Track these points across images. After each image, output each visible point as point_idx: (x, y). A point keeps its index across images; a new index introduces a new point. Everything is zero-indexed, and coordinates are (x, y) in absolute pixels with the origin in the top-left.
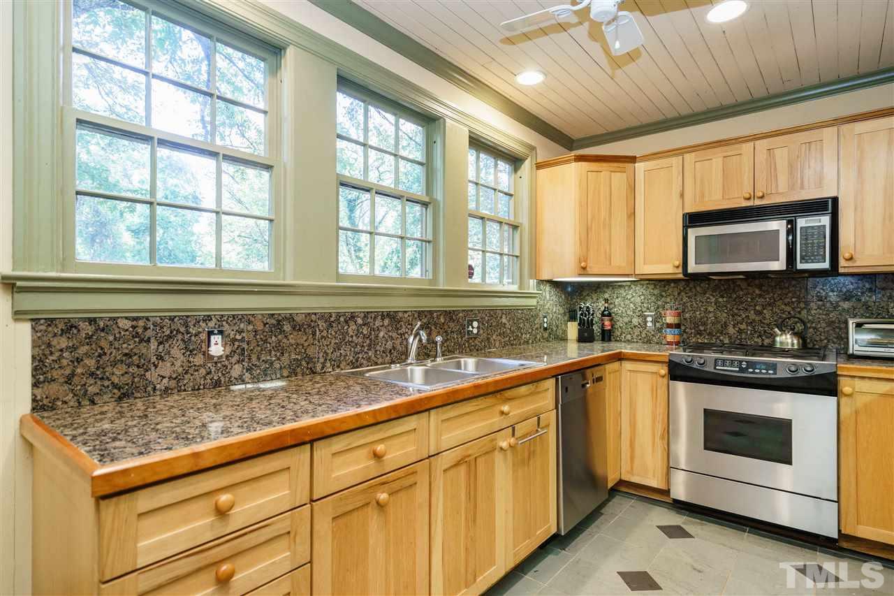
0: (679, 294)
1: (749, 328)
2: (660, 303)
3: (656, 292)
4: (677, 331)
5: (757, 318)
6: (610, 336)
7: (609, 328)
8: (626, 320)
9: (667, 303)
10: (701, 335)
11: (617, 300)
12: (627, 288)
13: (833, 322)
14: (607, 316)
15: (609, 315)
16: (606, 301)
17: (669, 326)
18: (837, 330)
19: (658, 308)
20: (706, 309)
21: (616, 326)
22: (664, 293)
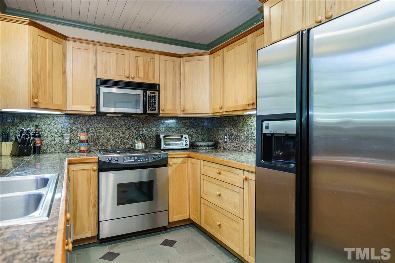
0: (85, 123)
1: (120, 140)
2: (73, 128)
3: (71, 121)
4: (86, 144)
5: (123, 136)
6: (40, 149)
7: (40, 145)
8: (51, 139)
9: (78, 128)
10: (97, 145)
11: (44, 126)
12: (51, 119)
13: (150, 136)
14: (38, 137)
15: (39, 136)
16: (37, 127)
17: (82, 141)
18: (152, 140)
19: (72, 131)
20: (100, 131)
21: (43, 144)
22: (76, 123)
